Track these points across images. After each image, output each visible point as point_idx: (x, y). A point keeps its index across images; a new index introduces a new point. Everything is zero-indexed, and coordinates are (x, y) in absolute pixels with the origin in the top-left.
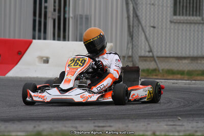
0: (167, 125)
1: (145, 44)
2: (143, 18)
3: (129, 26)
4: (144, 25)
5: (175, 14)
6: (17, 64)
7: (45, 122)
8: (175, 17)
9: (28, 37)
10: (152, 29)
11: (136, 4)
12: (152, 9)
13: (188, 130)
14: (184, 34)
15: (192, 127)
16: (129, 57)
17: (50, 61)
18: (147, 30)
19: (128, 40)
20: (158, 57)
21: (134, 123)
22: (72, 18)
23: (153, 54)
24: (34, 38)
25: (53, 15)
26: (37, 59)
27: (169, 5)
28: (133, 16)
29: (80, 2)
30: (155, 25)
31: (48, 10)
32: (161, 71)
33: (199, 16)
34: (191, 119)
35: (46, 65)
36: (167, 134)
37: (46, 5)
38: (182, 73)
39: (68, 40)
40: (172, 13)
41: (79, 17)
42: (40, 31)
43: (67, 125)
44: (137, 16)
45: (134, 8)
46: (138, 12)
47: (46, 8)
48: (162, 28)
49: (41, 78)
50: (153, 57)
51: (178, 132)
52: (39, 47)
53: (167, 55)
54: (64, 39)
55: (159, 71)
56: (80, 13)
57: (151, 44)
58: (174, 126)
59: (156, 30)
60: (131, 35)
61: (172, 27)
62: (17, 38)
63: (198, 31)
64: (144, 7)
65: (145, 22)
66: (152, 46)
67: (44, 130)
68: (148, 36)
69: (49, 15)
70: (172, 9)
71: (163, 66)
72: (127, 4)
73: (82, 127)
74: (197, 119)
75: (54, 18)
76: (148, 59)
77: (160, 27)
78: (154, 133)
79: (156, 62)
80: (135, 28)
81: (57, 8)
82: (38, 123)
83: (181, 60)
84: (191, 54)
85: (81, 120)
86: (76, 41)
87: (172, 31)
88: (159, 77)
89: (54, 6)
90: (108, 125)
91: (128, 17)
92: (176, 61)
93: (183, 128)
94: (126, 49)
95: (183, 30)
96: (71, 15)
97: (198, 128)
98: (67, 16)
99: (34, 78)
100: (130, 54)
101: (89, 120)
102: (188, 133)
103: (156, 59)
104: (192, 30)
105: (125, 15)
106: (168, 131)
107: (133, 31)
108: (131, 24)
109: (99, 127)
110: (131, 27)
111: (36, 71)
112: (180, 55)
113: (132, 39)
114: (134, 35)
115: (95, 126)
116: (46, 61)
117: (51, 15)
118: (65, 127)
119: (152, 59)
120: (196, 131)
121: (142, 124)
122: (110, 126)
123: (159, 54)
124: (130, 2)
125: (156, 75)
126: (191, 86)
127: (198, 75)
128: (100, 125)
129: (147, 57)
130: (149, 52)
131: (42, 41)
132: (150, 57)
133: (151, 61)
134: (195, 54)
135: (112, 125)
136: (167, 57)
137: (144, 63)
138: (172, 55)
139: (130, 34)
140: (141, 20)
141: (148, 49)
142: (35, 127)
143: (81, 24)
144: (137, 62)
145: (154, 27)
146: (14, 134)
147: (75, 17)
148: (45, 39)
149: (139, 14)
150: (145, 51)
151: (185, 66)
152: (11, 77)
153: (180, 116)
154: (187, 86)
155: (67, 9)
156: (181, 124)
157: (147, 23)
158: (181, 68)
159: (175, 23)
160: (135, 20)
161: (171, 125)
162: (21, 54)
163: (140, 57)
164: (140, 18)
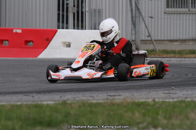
0: (163, 93)
1: (145, 30)
2: (143, 11)
3: (132, 17)
4: (144, 16)
5: (168, 7)
6: (46, 48)
7: (69, 93)
8: (168, 9)
9: (54, 27)
10: (150, 18)
12: (150, 4)
13: (180, 97)
14: (175, 22)
15: (183, 95)
16: (133, 41)
17: (72, 45)
18: (146, 20)
19: (131, 28)
20: (155, 40)
21: (138, 92)
22: (88, 11)
23: (151, 38)
24: (59, 28)
25: (73, 9)
26: (61, 44)
27: (163, 0)
28: (136, 9)
30: (153, 16)
31: (69, 6)
32: (158, 51)
33: (187, 8)
34: (183, 88)
35: (69, 48)
36: (164, 100)
37: (67, 2)
38: (174, 52)
39: (85, 29)
40: (165, 6)
41: (93, 10)
42: (63, 22)
43: (86, 95)
44: (138, 9)
45: (136, 3)
46: (139, 6)
47: (67, 4)
48: (158, 18)
49: (65, 59)
50: (151, 40)
51: (173, 98)
52: (63, 35)
53: (163, 38)
54: (82, 28)
55: (156, 51)
56: (94, 7)
57: (149, 30)
59: (153, 19)
61: (166, 17)
62: (45, 28)
63: (186, 19)
64: (144, 2)
66: (150, 32)
67: (68, 99)
68: (147, 24)
69: (70, 9)
70: (166, 3)
71: (159, 47)
73: (98, 96)
74: (187, 88)
75: (74, 11)
76: (148, 42)
77: (156, 17)
78: (154, 100)
79: (153, 44)
80: (137, 18)
81: (76, 4)
82: (63, 94)
83: (173, 42)
84: (181, 38)
85: (97, 91)
86: (92, 29)
87: (166, 20)
88: (157, 56)
89: (74, 3)
90: (117, 94)
91: (132, 10)
92: (170, 43)
93: (176, 96)
94: (130, 34)
95: (174, 19)
96: (87, 9)
97: (188, 95)
98: (84, 10)
99: (59, 59)
100: (134, 38)
101: (103, 90)
102: (180, 99)
103: (154, 42)
104: (181, 19)
105: (129, 8)
106: (165, 98)
107: (135, 21)
108: (134, 16)
109: (111, 96)
110: (134, 18)
111: (60, 53)
112: (172, 38)
113: (135, 27)
114: (136, 24)
115: (108, 96)
116: (69, 45)
117: (72, 10)
118: (85, 96)
119: (151, 42)
120: (187, 98)
121: (144, 93)
122: (119, 95)
123: (156, 38)
125: (154, 55)
126: (181, 62)
127: (187, 54)
128: (111, 94)
129: (146, 40)
130: (148, 37)
131: (65, 30)
133: (150, 44)
134: (184, 38)
135: (120, 94)
136: (162, 40)
137: (145, 45)
138: (166, 38)
139: (133, 23)
140: (141, 12)
141: (147, 35)
142: (61, 97)
143: (95, 16)
144: (139, 45)
145: (152, 17)
146: (45, 103)
147: (90, 10)
148: (67, 28)
149: (140, 8)
150: (145, 36)
151: (176, 47)
152: (42, 59)
153: (174, 86)
154: (178, 62)
155: (84, 5)
156: (174, 92)
157: (146, 14)
158: (173, 49)
159: (168, 14)
160: (137, 12)
161: (166, 93)
162: (48, 40)
163: (141, 41)
164: (140, 10)
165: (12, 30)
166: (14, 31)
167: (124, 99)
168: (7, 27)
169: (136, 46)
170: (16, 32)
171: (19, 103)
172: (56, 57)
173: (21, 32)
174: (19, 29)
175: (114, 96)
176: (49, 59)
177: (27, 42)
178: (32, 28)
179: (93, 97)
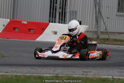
0: (117, 72)
2: (103, 14)
3: (96, 17)
4: (103, 17)
6: (41, 34)
7: (58, 68)
8: (119, 13)
10: (107, 19)
11: (100, 6)
12: (107, 9)
16: (96, 32)
17: (58, 33)
18: (105, 19)
19: (95, 23)
22: (68, 12)
24: (50, 22)
25: (59, 10)
26: (51, 33)
27: (116, 7)
28: (98, 12)
29: (73, 4)
30: (109, 17)
31: (57, 8)
32: (111, 40)
35: (55, 35)
37: (56, 5)
39: (66, 24)
40: (117, 11)
41: (72, 11)
42: (53, 17)
43: (69, 70)
44: (100, 12)
45: (99, 8)
46: (101, 10)
47: (56, 6)
48: (114, 19)
50: (107, 32)
52: (53, 27)
53: (114, 31)
54: (64, 23)
55: (110, 39)
58: (121, 73)
59: (109, 19)
60: (97, 21)
61: (117, 18)
62: (41, 22)
64: (104, 8)
65: (104, 15)
66: (107, 27)
70: (117, 10)
71: (112, 37)
72: (96, 6)
73: (77, 72)
75: (60, 12)
77: (111, 18)
80: (99, 18)
81: (61, 7)
87: (117, 20)
88: (110, 43)
89: (60, 6)
90: (89, 71)
92: (118, 35)
94: (94, 28)
96: (68, 11)
98: (66, 11)
99: (50, 42)
100: (96, 31)
101: (79, 67)
103: (109, 33)
105: (95, 12)
108: (97, 16)
109: (85, 72)
110: (97, 18)
111: (50, 38)
112: (120, 31)
113: (97, 23)
115: (83, 72)
117: (58, 10)
123: (110, 31)
124: (97, 5)
125: (108, 42)
130: (105, 30)
131: (53, 24)
132: (106, 32)
133: (106, 34)
135: (91, 71)
138: (116, 31)
141: (104, 28)
143: (73, 15)
144: (99, 35)
145: (108, 18)
147: (70, 11)
148: (55, 22)
149: (101, 11)
150: (103, 30)
152: (39, 41)
155: (66, 7)
157: (105, 16)
158: (121, 39)
159: (118, 16)
160: (99, 14)
161: (119, 72)
162: (43, 29)
163: (101, 32)
164: (101, 13)
165: (21, 22)
166: (22, 22)
167: (94, 75)
168: (18, 20)
169: (97, 36)
170: (24, 23)
171: (28, 75)
172: (48, 41)
173: (26, 23)
174: (25, 21)
175: (87, 72)
176: (43, 42)
177: (30, 30)
178: (33, 21)
179: (74, 72)
